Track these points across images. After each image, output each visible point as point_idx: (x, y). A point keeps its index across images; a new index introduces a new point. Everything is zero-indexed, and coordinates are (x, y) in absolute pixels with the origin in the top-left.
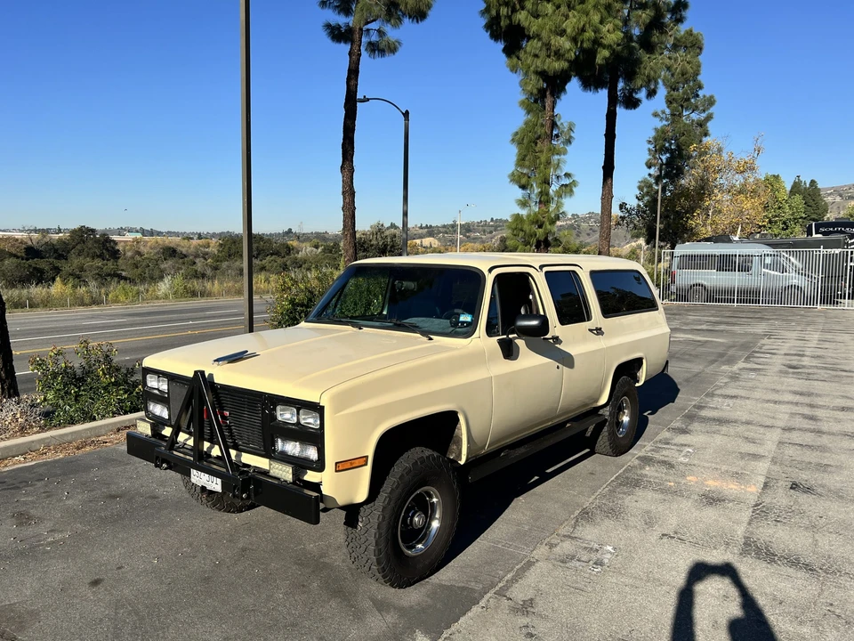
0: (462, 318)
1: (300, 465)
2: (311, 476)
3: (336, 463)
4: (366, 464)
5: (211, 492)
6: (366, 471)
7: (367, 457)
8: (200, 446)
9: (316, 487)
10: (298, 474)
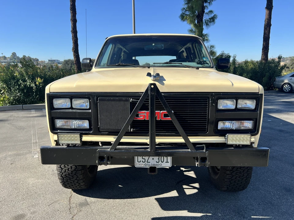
0: (204, 59)
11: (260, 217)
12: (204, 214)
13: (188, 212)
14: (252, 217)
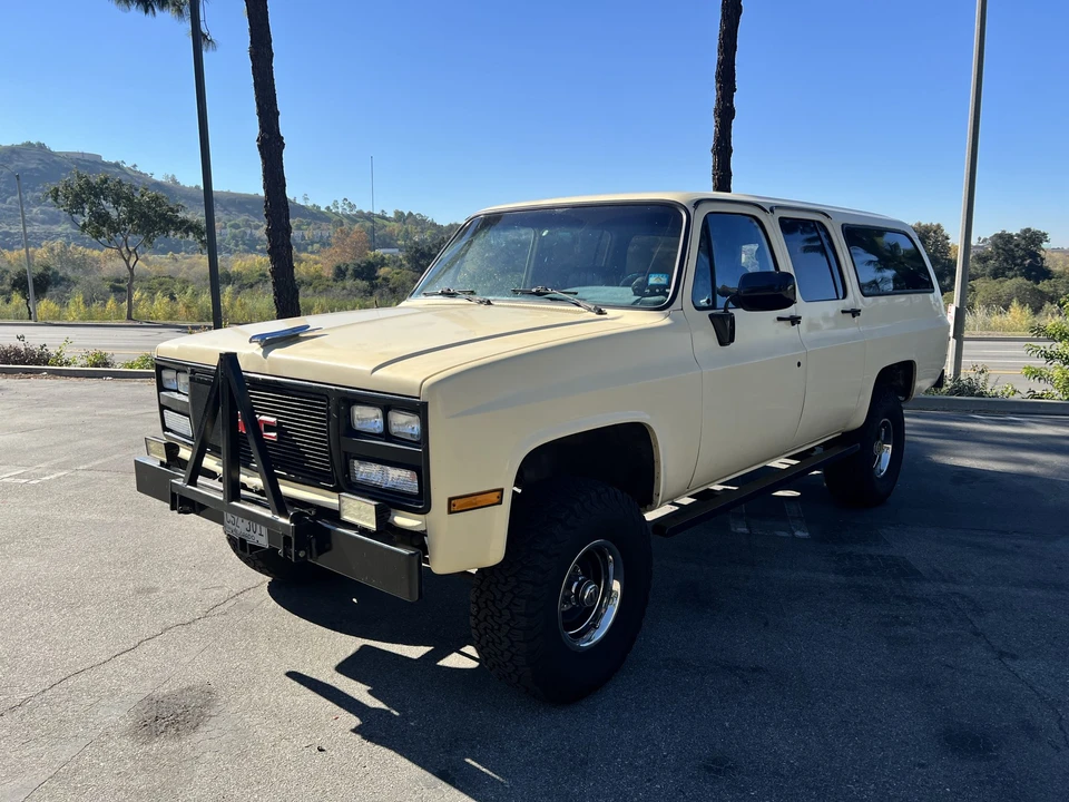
0: (653, 280)
1: (388, 501)
2: (404, 520)
3: (450, 500)
4: (500, 503)
5: (254, 548)
6: (500, 516)
7: (502, 490)
8: (234, 475)
9: (417, 540)
10: (382, 515)
11: (484, 770)
12: (383, 706)
13: (369, 692)
14: (468, 760)
